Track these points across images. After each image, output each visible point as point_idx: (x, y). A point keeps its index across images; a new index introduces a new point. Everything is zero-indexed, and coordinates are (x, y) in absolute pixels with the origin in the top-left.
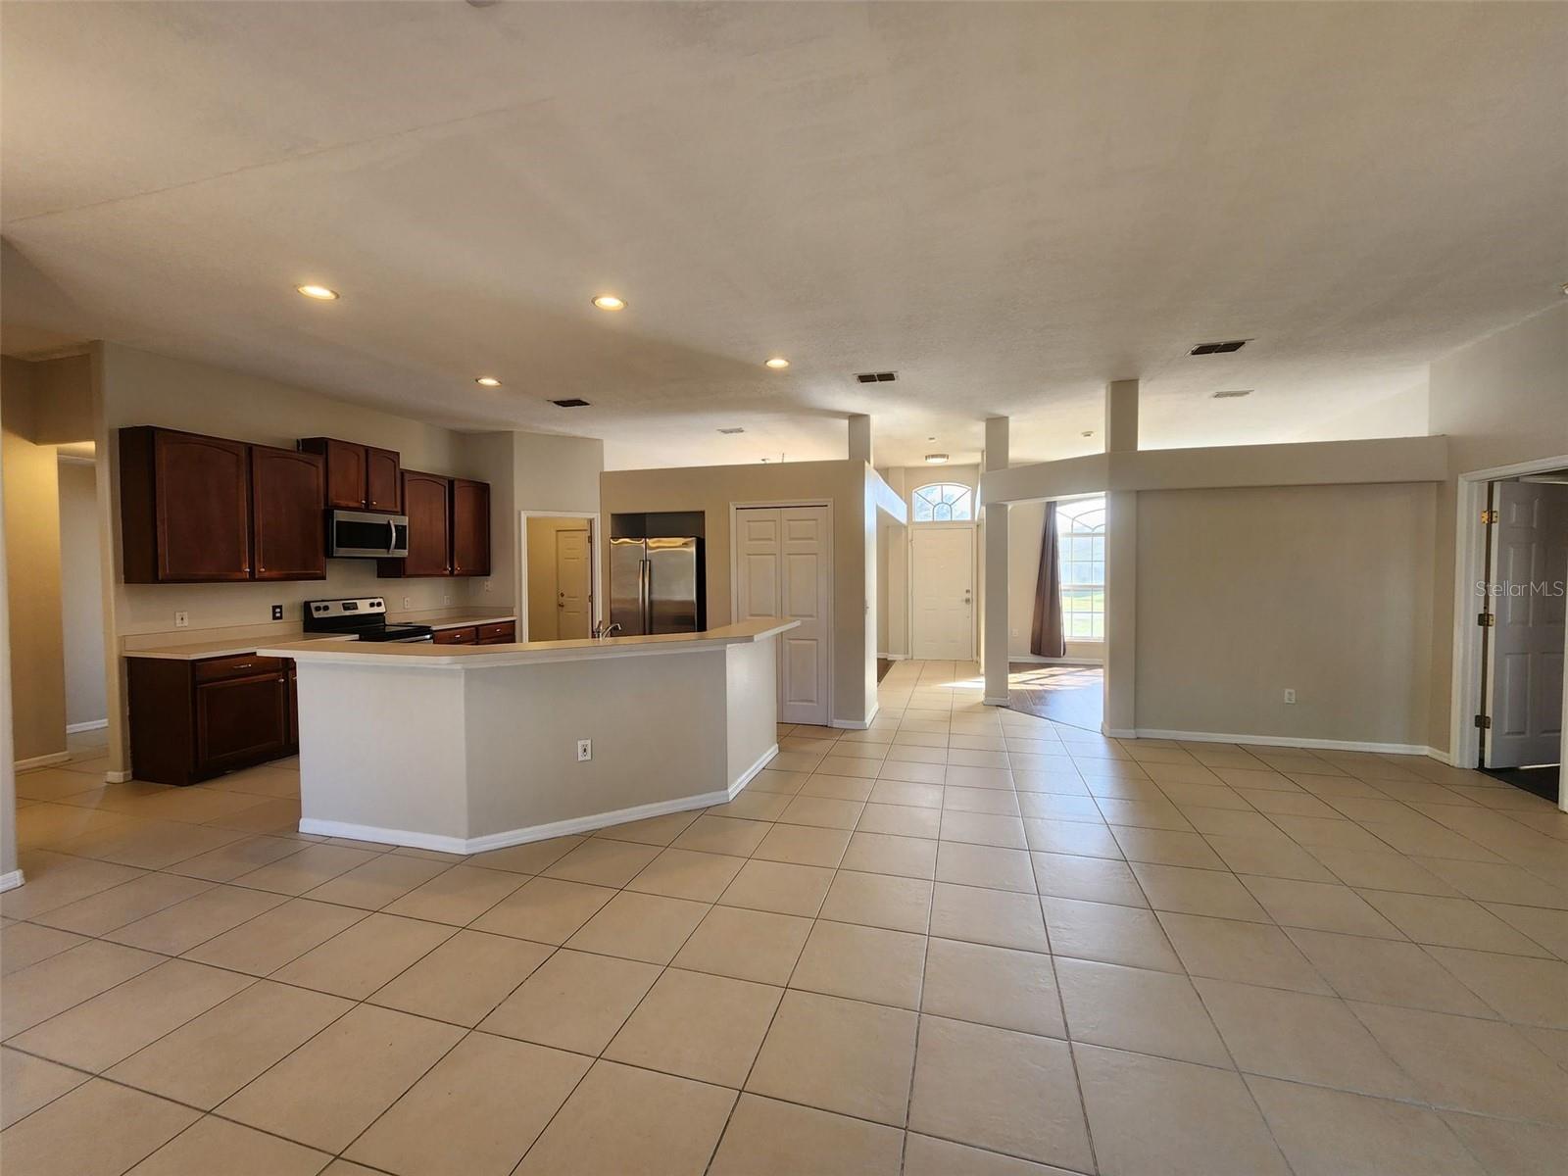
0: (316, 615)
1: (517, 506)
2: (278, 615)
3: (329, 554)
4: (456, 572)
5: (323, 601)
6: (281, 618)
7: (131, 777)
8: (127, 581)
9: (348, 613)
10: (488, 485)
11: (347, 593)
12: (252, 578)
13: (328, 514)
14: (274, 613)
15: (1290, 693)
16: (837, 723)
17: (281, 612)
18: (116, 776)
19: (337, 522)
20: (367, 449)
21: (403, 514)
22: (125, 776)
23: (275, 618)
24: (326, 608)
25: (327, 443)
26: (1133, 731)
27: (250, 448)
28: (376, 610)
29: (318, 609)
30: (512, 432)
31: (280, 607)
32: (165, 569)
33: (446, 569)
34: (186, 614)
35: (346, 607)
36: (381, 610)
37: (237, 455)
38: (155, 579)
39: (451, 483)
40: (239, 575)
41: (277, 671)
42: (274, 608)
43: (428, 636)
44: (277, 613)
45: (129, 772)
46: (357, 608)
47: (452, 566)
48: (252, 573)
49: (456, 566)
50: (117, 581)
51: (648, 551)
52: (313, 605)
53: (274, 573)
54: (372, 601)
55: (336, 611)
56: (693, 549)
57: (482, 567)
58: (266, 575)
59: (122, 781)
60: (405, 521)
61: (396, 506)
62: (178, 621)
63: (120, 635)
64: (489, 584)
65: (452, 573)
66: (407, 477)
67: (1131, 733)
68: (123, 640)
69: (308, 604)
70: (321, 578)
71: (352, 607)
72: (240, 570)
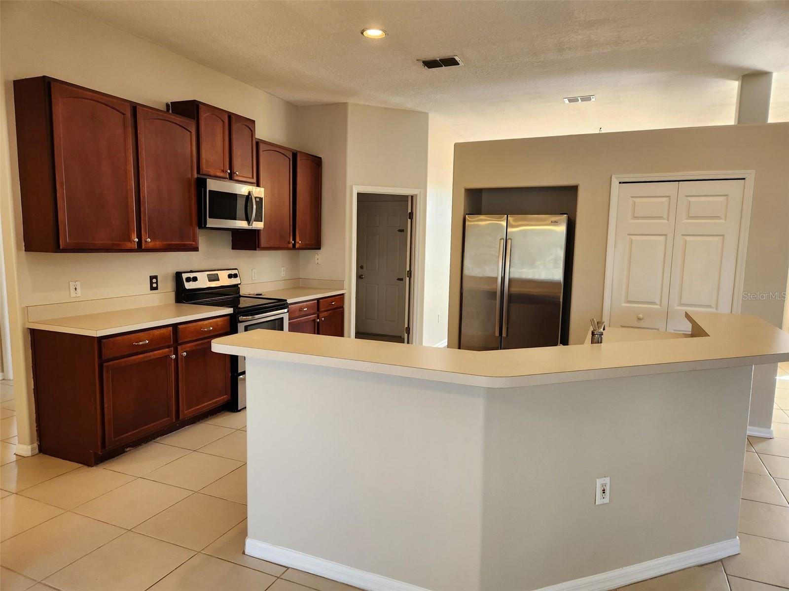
0: (189, 286)
1: (349, 181)
2: (155, 285)
3: (202, 224)
4: (297, 246)
5: (191, 272)
6: (156, 288)
7: (37, 451)
8: (27, 249)
9: (213, 284)
10: (321, 158)
11: (212, 264)
12: (140, 248)
13: (201, 183)
14: (151, 283)
17: (157, 283)
18: (25, 449)
19: (209, 191)
20: (230, 116)
21: (260, 185)
22: (32, 449)
23: (152, 288)
24: (195, 279)
25: (198, 107)
27: (135, 107)
28: (233, 281)
29: (188, 280)
30: (346, 103)
31: (156, 277)
32: (65, 238)
33: (289, 243)
34: (78, 283)
35: (211, 279)
36: (237, 281)
37: (124, 114)
38: (57, 248)
39: (295, 155)
40: (129, 245)
41: (168, 347)
42: (152, 278)
43: (286, 310)
44: (154, 283)
45: (36, 445)
46: (218, 280)
47: (294, 239)
48: (139, 243)
49: (297, 239)
50: (18, 248)
51: (509, 230)
52: (185, 276)
53: (158, 244)
54: (229, 272)
55: (203, 282)
56: (562, 229)
57: (317, 244)
58: (151, 245)
59: (30, 455)
60: (261, 192)
61: (253, 178)
62: (72, 290)
63: (24, 306)
64: (319, 257)
65: (293, 247)
66: (261, 146)
68: (26, 310)
69: (178, 275)
70: (196, 249)
71: (215, 278)
72: (129, 240)
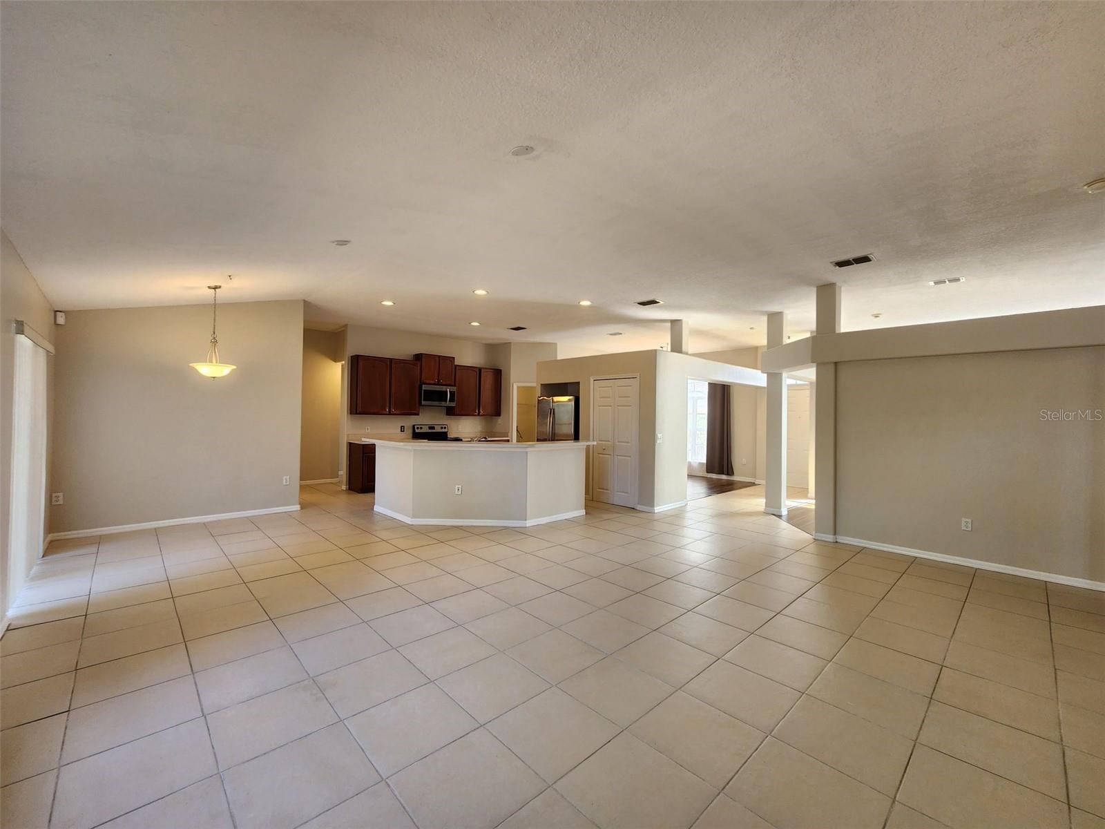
0: (417, 431)
1: (512, 381)
3: (421, 404)
4: (482, 414)
5: (420, 425)
6: (404, 431)
7: (348, 488)
8: (351, 414)
9: (430, 431)
10: (501, 370)
11: (431, 422)
12: (390, 414)
13: (420, 387)
15: (967, 522)
16: (639, 507)
17: (404, 429)
18: (344, 487)
19: (424, 390)
20: (440, 357)
21: (455, 386)
23: (402, 431)
24: (422, 428)
25: (422, 355)
26: (832, 536)
27: (391, 360)
28: (443, 430)
29: (418, 428)
30: (510, 343)
31: (404, 426)
32: (359, 409)
33: (476, 412)
34: (368, 427)
35: (430, 428)
36: (446, 430)
37: (386, 364)
38: (356, 413)
39: (480, 370)
40: (384, 412)
42: (401, 427)
44: (402, 429)
46: (435, 429)
47: (479, 411)
48: (390, 411)
49: (481, 411)
50: (348, 414)
51: (553, 404)
52: (416, 427)
53: (398, 412)
54: (443, 426)
55: (426, 429)
56: (573, 402)
57: (498, 413)
58: (395, 412)
59: (345, 489)
60: (454, 389)
61: (451, 382)
62: (366, 430)
63: (347, 434)
64: (500, 420)
65: (479, 415)
66: (457, 368)
67: (830, 538)
68: (348, 436)
69: (414, 426)
70: (418, 415)
71: (433, 428)
72: (386, 410)
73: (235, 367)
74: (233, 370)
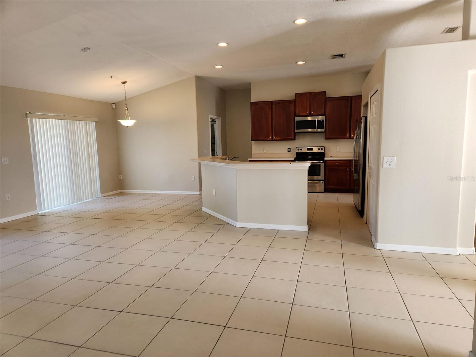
6: (290, 152)
9: (310, 151)
12: (273, 140)
20: (311, 94)
23: (288, 152)
25: (296, 95)
27: (272, 102)
28: (320, 151)
29: (299, 149)
31: (290, 148)
32: (253, 137)
34: (266, 149)
35: (308, 149)
36: (323, 151)
37: (269, 105)
40: (269, 139)
43: (322, 162)
44: (289, 150)
46: (312, 150)
47: (350, 134)
48: (272, 138)
52: (297, 149)
53: (278, 138)
54: (319, 148)
58: (276, 139)
60: (323, 118)
62: (264, 151)
66: (328, 100)
68: (253, 155)
73: (136, 121)
74: (135, 122)
